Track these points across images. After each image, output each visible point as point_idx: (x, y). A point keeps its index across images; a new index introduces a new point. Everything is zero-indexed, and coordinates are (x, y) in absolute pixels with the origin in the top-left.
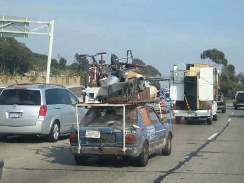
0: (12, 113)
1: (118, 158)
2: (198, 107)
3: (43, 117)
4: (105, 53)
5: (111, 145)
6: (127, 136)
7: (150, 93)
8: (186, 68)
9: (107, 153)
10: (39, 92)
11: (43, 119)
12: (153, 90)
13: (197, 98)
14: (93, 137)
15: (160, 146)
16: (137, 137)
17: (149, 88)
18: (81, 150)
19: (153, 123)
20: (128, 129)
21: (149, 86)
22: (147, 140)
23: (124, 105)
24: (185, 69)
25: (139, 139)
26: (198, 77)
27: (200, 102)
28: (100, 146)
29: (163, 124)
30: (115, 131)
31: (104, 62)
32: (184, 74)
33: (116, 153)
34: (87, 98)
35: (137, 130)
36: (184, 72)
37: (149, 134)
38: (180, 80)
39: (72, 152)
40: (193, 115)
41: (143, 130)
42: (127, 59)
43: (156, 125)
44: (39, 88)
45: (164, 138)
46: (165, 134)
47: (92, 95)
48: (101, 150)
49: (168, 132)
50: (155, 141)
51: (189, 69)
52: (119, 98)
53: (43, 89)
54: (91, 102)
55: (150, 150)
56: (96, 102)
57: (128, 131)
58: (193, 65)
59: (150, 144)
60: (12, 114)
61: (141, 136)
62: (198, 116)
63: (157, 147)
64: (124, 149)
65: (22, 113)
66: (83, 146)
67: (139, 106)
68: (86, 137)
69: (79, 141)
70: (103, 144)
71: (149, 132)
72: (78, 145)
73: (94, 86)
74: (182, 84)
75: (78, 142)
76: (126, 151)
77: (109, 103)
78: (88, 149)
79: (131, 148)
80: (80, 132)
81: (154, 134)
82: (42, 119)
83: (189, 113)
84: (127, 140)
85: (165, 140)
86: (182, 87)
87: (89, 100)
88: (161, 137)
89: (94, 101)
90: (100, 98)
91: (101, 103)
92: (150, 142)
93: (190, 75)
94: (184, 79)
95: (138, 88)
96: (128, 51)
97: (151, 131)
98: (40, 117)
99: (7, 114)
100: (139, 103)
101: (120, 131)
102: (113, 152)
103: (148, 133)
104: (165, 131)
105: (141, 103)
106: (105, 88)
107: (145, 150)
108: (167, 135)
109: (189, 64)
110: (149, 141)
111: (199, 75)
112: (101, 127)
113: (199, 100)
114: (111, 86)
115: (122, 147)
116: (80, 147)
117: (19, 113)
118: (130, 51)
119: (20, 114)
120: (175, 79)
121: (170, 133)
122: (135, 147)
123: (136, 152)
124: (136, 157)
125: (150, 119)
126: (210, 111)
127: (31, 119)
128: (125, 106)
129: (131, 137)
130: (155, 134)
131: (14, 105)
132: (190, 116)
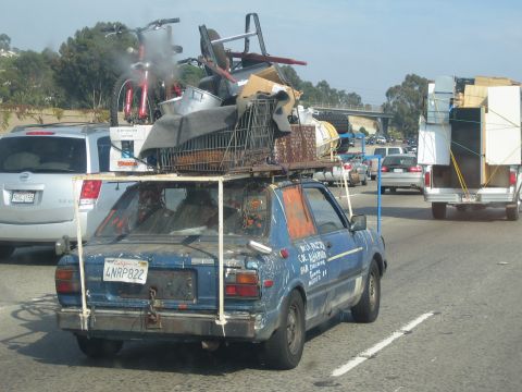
0: (18, 191)
1: (205, 345)
2: (484, 180)
3: (90, 200)
4: (176, 21)
5: (182, 304)
6: (233, 279)
7: (314, 142)
8: (457, 88)
9: (170, 331)
10: (83, 141)
11: (91, 207)
12: (325, 135)
13: (482, 159)
14: (126, 279)
15: (345, 298)
16: (262, 282)
17: (313, 128)
18: (90, 318)
19: (321, 230)
20: (235, 256)
21: (314, 122)
22: (299, 289)
23: (220, 179)
24: (453, 90)
25: (269, 285)
26: (483, 110)
27: (489, 168)
28: (147, 308)
29: (353, 232)
30: (195, 261)
31: (180, 50)
32: (451, 104)
33: (198, 331)
34: (115, 156)
35: (265, 258)
36: (450, 96)
37: (304, 270)
38: (443, 117)
39: (64, 325)
40: (472, 200)
41: (285, 256)
42: (247, 41)
43: (332, 237)
44: (83, 132)
45: (358, 274)
46: (359, 264)
47: (128, 146)
48: (150, 321)
49: (371, 257)
50: (325, 287)
51: (463, 91)
52: (210, 157)
53: (91, 135)
54: (129, 169)
55: (308, 317)
56: (142, 168)
57: (234, 262)
58: (472, 82)
59: (308, 298)
60: (17, 195)
61: (278, 277)
62: (484, 200)
63: (334, 304)
64: (223, 319)
65: (41, 192)
66: (97, 307)
67: (277, 180)
68: (106, 279)
69: (84, 294)
70: (157, 303)
71: (308, 263)
72: (80, 306)
73: (141, 120)
74: (445, 125)
75: (80, 293)
76: (229, 325)
77: (181, 172)
78: (113, 318)
79: (246, 315)
80: (85, 264)
81: (321, 268)
82: (89, 205)
83: (462, 195)
84: (231, 291)
85: (359, 281)
86: (447, 132)
87: (121, 164)
88: (347, 274)
89: (135, 165)
90: (151, 155)
91: (154, 173)
92: (309, 293)
93: (465, 106)
94: (451, 116)
95: (273, 124)
96: (248, 17)
97: (313, 258)
98: (84, 201)
99: (7, 195)
100: (275, 172)
101: (211, 261)
102: (187, 328)
103: (303, 265)
104: (360, 252)
105: (283, 172)
106: (169, 126)
107: (292, 319)
108: (366, 265)
109: (464, 79)
110: (306, 290)
111: (487, 106)
112: (151, 248)
113: (487, 164)
114: (184, 120)
115: (216, 312)
116: (85, 312)
117: (34, 192)
118: (255, 15)
119: (37, 195)
120: (429, 114)
121: (377, 257)
122: (259, 312)
123: (260, 327)
124: (263, 342)
125: (313, 218)
126: (512, 189)
127: (62, 205)
128: (224, 183)
129: (244, 280)
130: (328, 266)
131: (22, 174)
132: (465, 200)
